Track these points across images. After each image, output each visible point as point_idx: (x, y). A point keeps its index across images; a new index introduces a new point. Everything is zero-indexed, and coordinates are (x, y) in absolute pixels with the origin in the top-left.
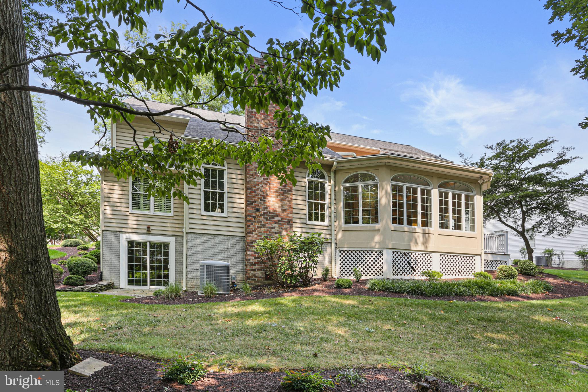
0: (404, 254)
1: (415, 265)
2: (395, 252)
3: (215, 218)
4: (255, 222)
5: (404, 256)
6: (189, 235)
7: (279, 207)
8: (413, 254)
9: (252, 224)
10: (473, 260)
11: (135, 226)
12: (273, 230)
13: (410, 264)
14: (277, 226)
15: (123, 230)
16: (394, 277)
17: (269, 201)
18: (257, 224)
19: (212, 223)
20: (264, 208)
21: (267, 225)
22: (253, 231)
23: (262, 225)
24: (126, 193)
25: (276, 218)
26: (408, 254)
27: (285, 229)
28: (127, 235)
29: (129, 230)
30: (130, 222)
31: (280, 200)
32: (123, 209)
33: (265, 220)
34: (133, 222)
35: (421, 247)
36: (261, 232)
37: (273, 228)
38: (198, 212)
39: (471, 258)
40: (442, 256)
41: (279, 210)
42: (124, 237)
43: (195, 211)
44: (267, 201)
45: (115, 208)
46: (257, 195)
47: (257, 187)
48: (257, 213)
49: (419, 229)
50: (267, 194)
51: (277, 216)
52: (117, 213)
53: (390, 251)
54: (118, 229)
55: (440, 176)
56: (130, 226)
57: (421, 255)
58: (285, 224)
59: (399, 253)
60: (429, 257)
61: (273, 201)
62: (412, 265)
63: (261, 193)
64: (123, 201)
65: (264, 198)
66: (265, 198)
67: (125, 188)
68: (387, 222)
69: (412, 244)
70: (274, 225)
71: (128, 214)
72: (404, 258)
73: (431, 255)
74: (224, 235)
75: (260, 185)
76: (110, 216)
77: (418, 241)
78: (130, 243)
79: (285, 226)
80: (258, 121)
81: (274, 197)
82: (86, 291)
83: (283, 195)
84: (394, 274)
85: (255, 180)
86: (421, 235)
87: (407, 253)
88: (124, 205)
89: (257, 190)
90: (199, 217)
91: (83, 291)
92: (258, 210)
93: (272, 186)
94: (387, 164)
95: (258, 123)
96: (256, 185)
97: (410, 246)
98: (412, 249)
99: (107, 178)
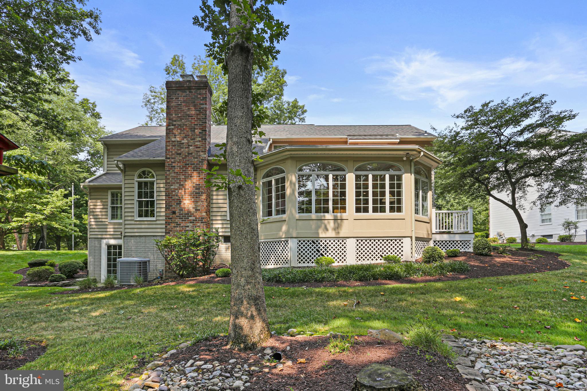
0: (313, 241)
1: (325, 252)
2: (301, 241)
3: (146, 223)
4: (172, 223)
5: (312, 244)
6: (126, 238)
7: (193, 208)
8: (323, 241)
9: (169, 225)
10: (400, 243)
11: (112, 233)
12: (187, 229)
13: (319, 252)
14: (191, 224)
15: (104, 236)
16: (300, 265)
17: (184, 204)
18: (173, 225)
19: (143, 226)
20: (180, 210)
21: (182, 225)
22: (170, 231)
23: (178, 225)
24: (106, 207)
25: (190, 218)
26: (317, 241)
27: (199, 226)
28: (107, 240)
29: (108, 236)
30: (108, 230)
31: (194, 202)
32: (103, 220)
33: (180, 220)
34: (110, 229)
35: (331, 233)
36: (177, 231)
37: (188, 227)
38: (132, 218)
39: (398, 241)
40: (360, 241)
41: (193, 210)
42: (104, 241)
43: (129, 218)
44: (182, 203)
45: (98, 220)
46: (173, 200)
47: (174, 193)
48: (174, 215)
49: (329, 216)
50: (182, 198)
51: (191, 216)
52: (99, 223)
53: (296, 241)
54: (99, 236)
55: (356, 159)
56: (109, 233)
57: (332, 241)
58: (198, 223)
59: (306, 241)
60: (343, 243)
61: (188, 204)
62: (321, 252)
63: (177, 198)
64: (104, 213)
65: (179, 202)
66: (181, 202)
67: (105, 204)
68: (291, 212)
69: (320, 231)
70: (188, 224)
71: (107, 223)
72: (313, 246)
73: (345, 241)
74: (154, 236)
75: (177, 191)
76: (94, 226)
77: (328, 227)
78: (109, 247)
79: (198, 224)
80: (175, 135)
81: (189, 200)
82: (58, 286)
83: (197, 198)
84: (300, 262)
85: (172, 187)
86: (332, 222)
87: (315, 241)
88: (104, 217)
89: (174, 195)
90: (133, 222)
91: (55, 286)
92: (174, 213)
93: (187, 190)
94: (291, 156)
95: (175, 138)
96: (173, 191)
97: (318, 233)
98: (321, 236)
99: (92, 197)
